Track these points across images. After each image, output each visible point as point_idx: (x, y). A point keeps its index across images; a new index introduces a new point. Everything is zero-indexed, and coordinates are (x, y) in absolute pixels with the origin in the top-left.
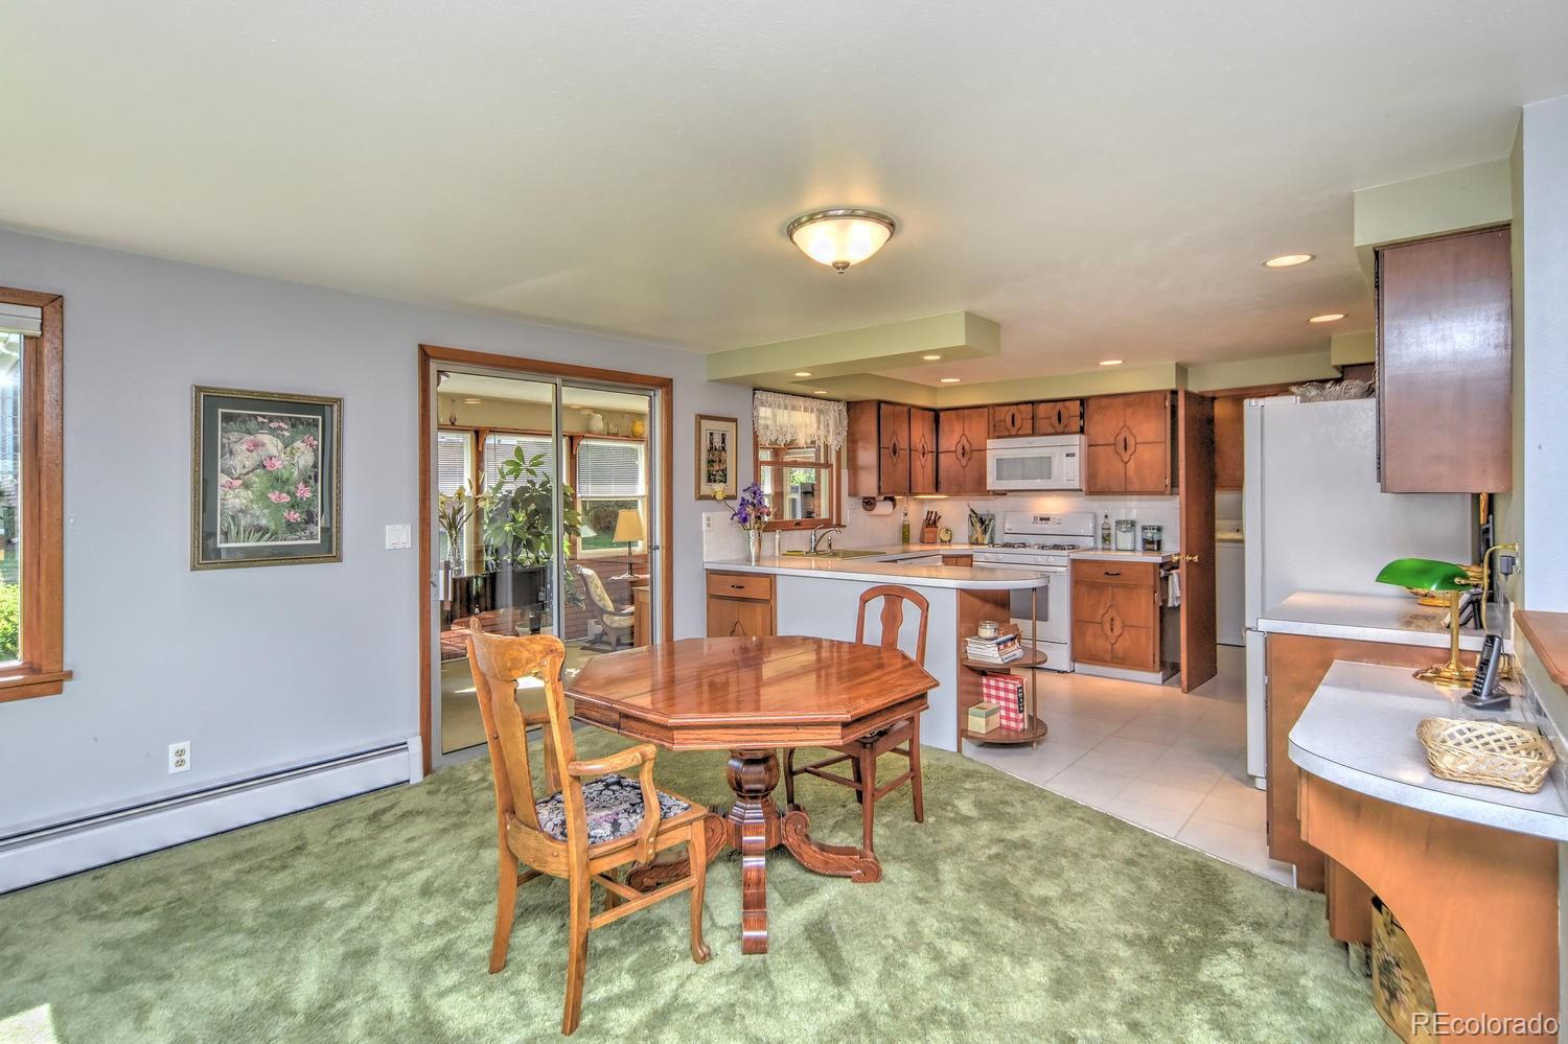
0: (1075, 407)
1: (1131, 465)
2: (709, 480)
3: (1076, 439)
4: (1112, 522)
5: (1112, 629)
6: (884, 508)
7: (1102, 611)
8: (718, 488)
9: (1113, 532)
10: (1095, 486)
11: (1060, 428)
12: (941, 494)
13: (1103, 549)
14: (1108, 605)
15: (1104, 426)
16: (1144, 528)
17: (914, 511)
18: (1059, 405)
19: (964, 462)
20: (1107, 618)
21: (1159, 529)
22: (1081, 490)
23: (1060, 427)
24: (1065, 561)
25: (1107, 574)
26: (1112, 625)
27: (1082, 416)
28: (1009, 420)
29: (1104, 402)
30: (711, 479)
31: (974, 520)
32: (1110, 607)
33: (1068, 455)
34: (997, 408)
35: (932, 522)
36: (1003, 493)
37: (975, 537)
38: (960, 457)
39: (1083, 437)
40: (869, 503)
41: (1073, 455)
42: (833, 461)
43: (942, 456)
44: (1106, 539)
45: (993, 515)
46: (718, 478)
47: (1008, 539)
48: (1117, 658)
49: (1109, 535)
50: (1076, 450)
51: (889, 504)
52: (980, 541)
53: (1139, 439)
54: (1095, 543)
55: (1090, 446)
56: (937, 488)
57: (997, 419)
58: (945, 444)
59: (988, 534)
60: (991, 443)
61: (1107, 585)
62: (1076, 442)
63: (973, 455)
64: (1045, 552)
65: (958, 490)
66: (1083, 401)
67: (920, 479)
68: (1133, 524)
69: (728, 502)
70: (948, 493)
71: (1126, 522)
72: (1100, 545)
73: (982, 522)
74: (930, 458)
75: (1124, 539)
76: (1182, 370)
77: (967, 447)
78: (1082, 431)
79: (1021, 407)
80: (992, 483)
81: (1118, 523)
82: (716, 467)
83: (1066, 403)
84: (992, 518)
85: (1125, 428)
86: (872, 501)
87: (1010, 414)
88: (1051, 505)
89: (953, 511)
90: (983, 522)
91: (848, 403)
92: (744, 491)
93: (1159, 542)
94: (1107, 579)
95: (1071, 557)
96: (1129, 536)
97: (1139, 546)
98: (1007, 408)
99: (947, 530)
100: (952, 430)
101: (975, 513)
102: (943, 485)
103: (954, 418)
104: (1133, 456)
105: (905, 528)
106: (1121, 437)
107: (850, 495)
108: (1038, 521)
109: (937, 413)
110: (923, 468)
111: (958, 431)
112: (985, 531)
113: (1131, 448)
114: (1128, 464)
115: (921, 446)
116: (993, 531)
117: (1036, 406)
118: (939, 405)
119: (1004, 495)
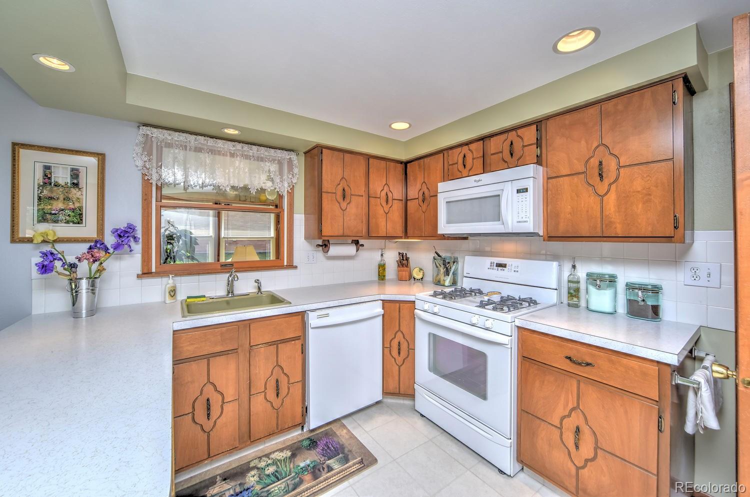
0: (530, 135)
1: (611, 199)
2: (42, 219)
3: (530, 170)
4: (581, 275)
5: (577, 445)
6: (346, 250)
7: (562, 411)
9: (583, 286)
10: (557, 230)
11: (511, 161)
12: (410, 237)
14: (570, 406)
15: (570, 149)
16: (630, 287)
17: (389, 254)
18: (512, 136)
19: (424, 207)
20: (569, 423)
21: (655, 290)
22: (536, 234)
23: (513, 158)
25: (569, 358)
26: (577, 439)
27: (539, 144)
28: (460, 160)
29: (569, 118)
30: (45, 217)
31: (438, 261)
32: (573, 409)
33: (518, 191)
34: (451, 152)
35: (404, 262)
37: (438, 278)
38: (421, 203)
39: (540, 168)
40: (324, 246)
41: (526, 190)
42: (286, 206)
44: (574, 293)
46: (62, 217)
47: (468, 283)
49: (577, 290)
50: (530, 184)
51: (354, 247)
52: (444, 282)
53: (623, 161)
55: (548, 178)
56: (407, 233)
58: (412, 193)
59: (451, 276)
60: (442, 186)
61: (571, 377)
62: (531, 174)
65: (421, 234)
66: (539, 124)
67: (381, 225)
68: (612, 279)
70: (414, 237)
71: (602, 277)
72: (565, 300)
73: (445, 263)
74: (398, 205)
75: (601, 299)
77: (426, 194)
78: (539, 161)
79: (473, 146)
80: (444, 228)
81: (590, 277)
82: (59, 205)
83: (520, 132)
84: (455, 260)
86: (326, 243)
87: (462, 153)
90: (445, 265)
91: (305, 153)
93: (656, 310)
94: (569, 367)
96: (607, 294)
97: (622, 309)
98: (459, 149)
99: (419, 270)
100: (415, 179)
101: (439, 256)
102: (410, 232)
103: (417, 167)
104: (613, 187)
105: (382, 267)
106: (594, 162)
107: (307, 237)
108: (495, 267)
109: (406, 164)
110: (387, 214)
111: (420, 180)
112: (447, 273)
113: (610, 176)
114: (605, 198)
115: (384, 193)
116: (455, 274)
117: (487, 141)
118: (404, 157)
119: (466, 238)
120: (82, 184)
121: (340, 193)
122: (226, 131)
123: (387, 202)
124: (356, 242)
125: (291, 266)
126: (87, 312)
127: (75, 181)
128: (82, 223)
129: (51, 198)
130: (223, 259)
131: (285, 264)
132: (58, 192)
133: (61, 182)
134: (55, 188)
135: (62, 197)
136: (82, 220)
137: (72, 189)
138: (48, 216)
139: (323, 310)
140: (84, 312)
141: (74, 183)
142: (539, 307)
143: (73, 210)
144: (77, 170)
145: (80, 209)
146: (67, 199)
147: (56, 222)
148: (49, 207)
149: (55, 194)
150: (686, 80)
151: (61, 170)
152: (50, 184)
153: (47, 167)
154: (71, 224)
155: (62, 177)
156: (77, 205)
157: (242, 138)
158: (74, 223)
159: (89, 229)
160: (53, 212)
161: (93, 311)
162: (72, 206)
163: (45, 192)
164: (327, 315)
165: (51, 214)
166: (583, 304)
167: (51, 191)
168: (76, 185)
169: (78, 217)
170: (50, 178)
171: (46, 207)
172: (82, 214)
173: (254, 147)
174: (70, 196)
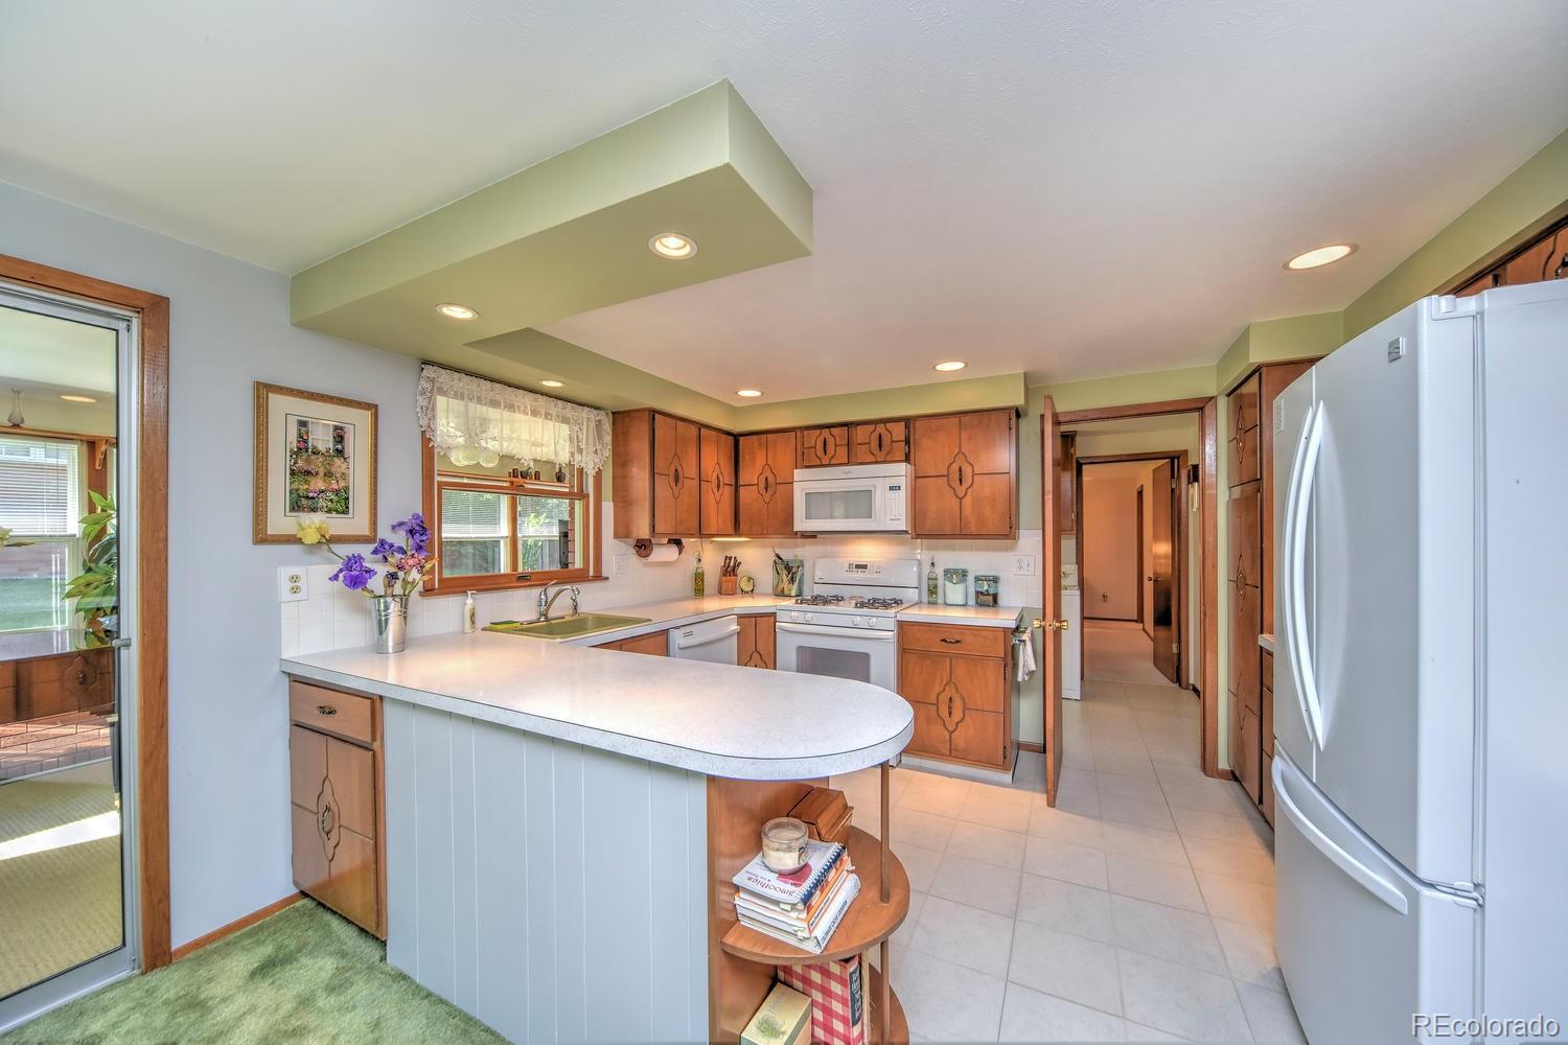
0: (899, 431)
1: (968, 501)
2: (296, 506)
3: (902, 469)
4: (939, 571)
5: (950, 713)
6: (664, 553)
7: (937, 688)
8: (313, 523)
9: (940, 582)
10: (923, 529)
11: (881, 456)
12: (740, 535)
13: (929, 603)
14: (945, 682)
15: (935, 452)
16: (977, 579)
17: (710, 558)
18: (881, 428)
19: (767, 497)
20: (944, 697)
21: (995, 580)
22: (906, 532)
23: (881, 452)
24: (892, 624)
25: (944, 640)
26: (950, 708)
27: (907, 440)
28: (820, 445)
29: (935, 423)
30: (300, 503)
31: (780, 567)
32: (947, 684)
33: (891, 488)
34: (806, 432)
35: (730, 569)
36: (812, 536)
37: (780, 587)
38: (763, 491)
39: (909, 465)
40: (643, 547)
41: (898, 488)
42: (591, 490)
43: (742, 490)
44: (933, 591)
45: (802, 562)
46: (321, 503)
47: (819, 590)
48: (956, 750)
49: (936, 587)
50: (902, 482)
51: (674, 549)
52: (786, 592)
53: (978, 469)
54: (920, 596)
55: (916, 477)
56: (737, 529)
57: (806, 445)
58: (744, 478)
59: (796, 584)
60: (798, 474)
61: (942, 655)
62: (900, 471)
63: (778, 489)
64: (865, 611)
65: (759, 532)
66: (908, 421)
67: (713, 518)
68: (964, 573)
69: (334, 547)
70: (748, 535)
71: (956, 571)
72: (925, 599)
73: (788, 568)
74: (728, 492)
75: (955, 592)
76: (1030, 382)
77: (771, 480)
78: (907, 459)
79: (835, 431)
80: (801, 524)
81: (947, 572)
82: (318, 484)
83: (888, 425)
84: (801, 564)
85: (961, 456)
86: (647, 543)
87: (822, 437)
88: (868, 551)
89: (755, 557)
90: (789, 570)
91: (613, 413)
92: (394, 527)
93: (995, 597)
94: (944, 648)
95: (899, 618)
96: (960, 588)
97: (972, 601)
98: (818, 431)
99: (750, 579)
100: (753, 459)
101: (781, 559)
102: (743, 526)
103: (756, 444)
104: (970, 490)
105: (699, 578)
106: (955, 467)
107: (616, 536)
108: (854, 569)
109: (736, 437)
110: (718, 503)
111: (760, 461)
112: (792, 580)
113: (967, 481)
114: (963, 500)
115: (715, 476)
116: (801, 580)
117: (852, 429)
118: (738, 428)
119: (815, 537)
120: (349, 450)
121: (672, 474)
122: (545, 383)
123: (719, 486)
124: (678, 543)
125: (599, 577)
126: (395, 645)
127: (340, 447)
128: (347, 513)
129: (308, 473)
130: (520, 570)
131: (591, 574)
132: (318, 464)
133: (321, 447)
134: (313, 457)
135: (322, 471)
136: (347, 508)
137: (336, 459)
138: (304, 502)
139: (687, 627)
140: (391, 644)
141: (337, 450)
142: (904, 606)
143: (337, 492)
144: (341, 429)
145: (346, 489)
146: (329, 474)
147: (314, 510)
148: (306, 487)
149: (312, 466)
150: (1017, 411)
151: (321, 429)
152: (307, 451)
153: (303, 424)
154: (334, 514)
155: (322, 440)
156: (342, 484)
157: (564, 394)
158: (338, 512)
159: (356, 522)
160: (311, 495)
161: (403, 644)
162: (335, 486)
163: (300, 463)
164: (690, 634)
165: (307, 498)
166: (940, 600)
167: (308, 461)
168: (340, 453)
169: (342, 505)
170: (305, 441)
171: (301, 487)
172: (347, 499)
173: (559, 402)
174: (333, 470)
